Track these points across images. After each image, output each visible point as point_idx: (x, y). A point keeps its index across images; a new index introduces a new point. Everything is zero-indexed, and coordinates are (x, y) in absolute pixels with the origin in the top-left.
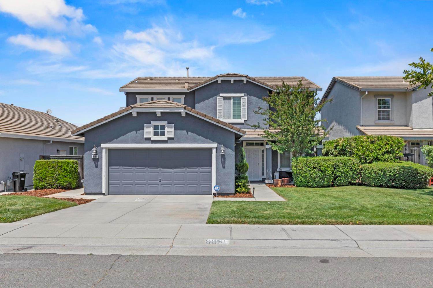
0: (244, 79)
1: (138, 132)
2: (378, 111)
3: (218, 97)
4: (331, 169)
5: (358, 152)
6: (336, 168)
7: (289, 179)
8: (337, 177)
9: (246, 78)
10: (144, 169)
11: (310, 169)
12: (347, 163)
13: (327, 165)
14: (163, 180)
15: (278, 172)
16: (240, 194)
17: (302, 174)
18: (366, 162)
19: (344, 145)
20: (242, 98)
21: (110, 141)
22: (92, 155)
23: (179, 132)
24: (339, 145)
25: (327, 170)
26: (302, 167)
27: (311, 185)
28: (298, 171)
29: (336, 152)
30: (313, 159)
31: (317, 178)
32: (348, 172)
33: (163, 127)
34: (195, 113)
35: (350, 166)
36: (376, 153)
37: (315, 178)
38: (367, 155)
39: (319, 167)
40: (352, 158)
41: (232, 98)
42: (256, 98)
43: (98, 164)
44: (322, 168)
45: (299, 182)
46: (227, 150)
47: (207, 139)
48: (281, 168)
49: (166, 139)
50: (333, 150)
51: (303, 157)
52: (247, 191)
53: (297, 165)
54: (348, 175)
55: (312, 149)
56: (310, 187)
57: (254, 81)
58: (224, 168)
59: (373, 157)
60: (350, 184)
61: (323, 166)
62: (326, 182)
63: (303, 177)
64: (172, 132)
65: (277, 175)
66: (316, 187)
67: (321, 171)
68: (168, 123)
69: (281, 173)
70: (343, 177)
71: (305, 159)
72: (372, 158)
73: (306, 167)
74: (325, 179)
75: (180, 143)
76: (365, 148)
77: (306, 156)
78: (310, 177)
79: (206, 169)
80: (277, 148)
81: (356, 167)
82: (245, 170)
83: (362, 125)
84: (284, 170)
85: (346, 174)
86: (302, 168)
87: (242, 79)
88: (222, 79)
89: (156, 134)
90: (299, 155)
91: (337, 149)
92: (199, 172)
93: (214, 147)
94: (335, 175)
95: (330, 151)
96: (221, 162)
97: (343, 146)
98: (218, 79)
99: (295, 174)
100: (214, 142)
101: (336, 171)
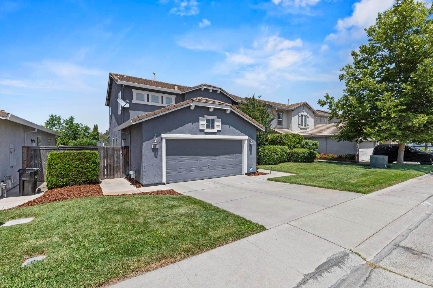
1: (194, 124)
2: (278, 120)
5: (288, 143)
9: (220, 89)
10: (197, 157)
14: (211, 166)
18: (291, 149)
21: (169, 131)
22: (152, 146)
23: (224, 125)
24: (269, 138)
27: (272, 163)
33: (213, 121)
34: (237, 112)
43: (157, 155)
47: (241, 132)
49: (216, 131)
58: (251, 154)
60: (283, 162)
64: (220, 125)
68: (217, 118)
70: (282, 158)
75: (225, 135)
76: (291, 140)
81: (287, 151)
88: (205, 87)
89: (208, 127)
93: (246, 139)
96: (249, 150)
97: (272, 139)
98: (203, 87)
100: (246, 135)
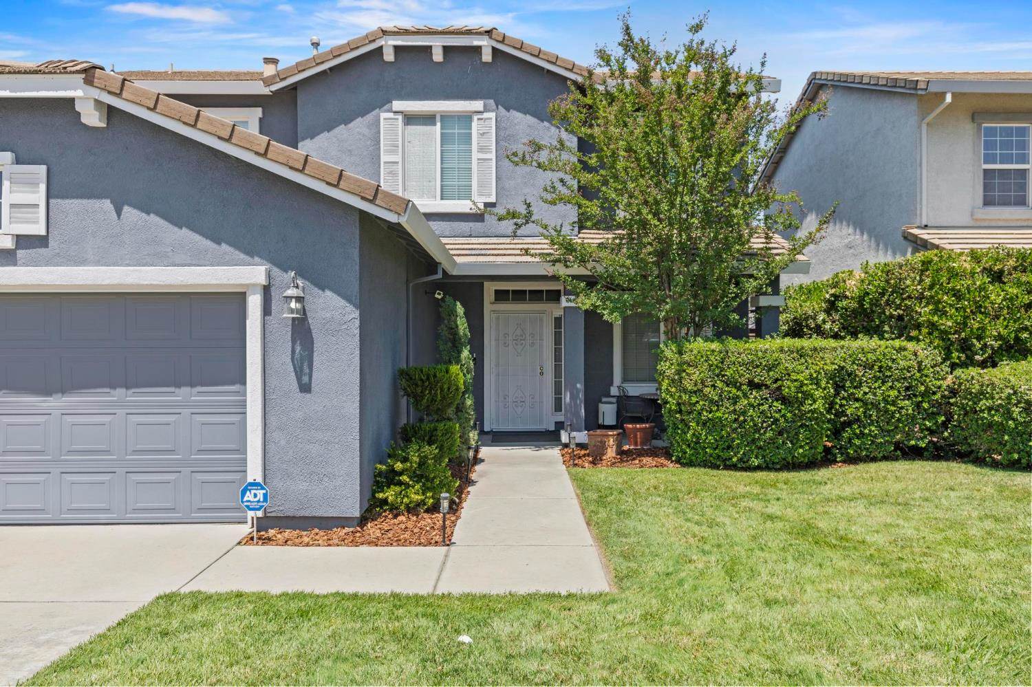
0: (483, 42)
2: (985, 170)
3: (384, 115)
4: (825, 389)
5: (936, 318)
6: (843, 387)
7: (650, 428)
8: (849, 424)
9: (491, 38)
11: (734, 391)
12: (890, 364)
13: (811, 375)
15: (614, 400)
16: (396, 517)
17: (700, 414)
18: (969, 362)
19: (868, 294)
20: (475, 118)
24: (846, 297)
25: (807, 395)
26: (703, 382)
27: (740, 460)
28: (685, 397)
29: (834, 322)
30: (747, 345)
31: (765, 432)
32: (894, 403)
35: (905, 378)
36: (1015, 322)
37: (758, 431)
38: (978, 329)
39: (776, 381)
40: (911, 346)
41: (438, 118)
42: (529, 117)
44: (789, 388)
45: (689, 446)
46: (321, 300)
47: (219, 244)
48: (623, 385)
49: (9, 243)
50: (821, 317)
51: (707, 339)
52: (431, 501)
53: (679, 372)
54: (893, 417)
55: (742, 310)
56: (734, 467)
57: (520, 49)
58: (305, 388)
59: (1000, 337)
60: (899, 453)
61: (794, 376)
62: (801, 447)
63: (704, 424)
64: (37, 206)
65: (608, 412)
66: (758, 468)
67: (784, 400)
69: (623, 402)
70: (872, 424)
71: (715, 346)
72: (996, 344)
73: (719, 384)
74: (797, 434)
75: (82, 261)
76: (969, 300)
77: (718, 336)
78: (735, 425)
79: (221, 394)
80: (599, 303)
81: (928, 380)
82: (444, 398)
83: (924, 223)
84: (635, 390)
85: (886, 411)
86: (700, 386)
87: (476, 43)
88: (400, 42)
90: (692, 331)
91: (837, 311)
92: (186, 412)
93: (254, 285)
94: (838, 415)
95: (806, 319)
96: (289, 360)
97: (861, 300)
98: (383, 43)
99: (670, 410)
100: (257, 259)
101: (844, 398)
